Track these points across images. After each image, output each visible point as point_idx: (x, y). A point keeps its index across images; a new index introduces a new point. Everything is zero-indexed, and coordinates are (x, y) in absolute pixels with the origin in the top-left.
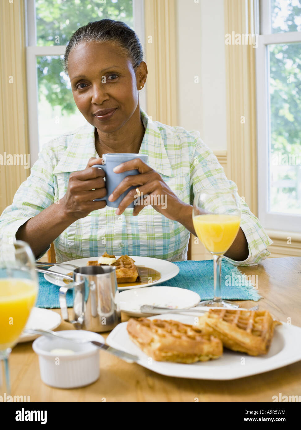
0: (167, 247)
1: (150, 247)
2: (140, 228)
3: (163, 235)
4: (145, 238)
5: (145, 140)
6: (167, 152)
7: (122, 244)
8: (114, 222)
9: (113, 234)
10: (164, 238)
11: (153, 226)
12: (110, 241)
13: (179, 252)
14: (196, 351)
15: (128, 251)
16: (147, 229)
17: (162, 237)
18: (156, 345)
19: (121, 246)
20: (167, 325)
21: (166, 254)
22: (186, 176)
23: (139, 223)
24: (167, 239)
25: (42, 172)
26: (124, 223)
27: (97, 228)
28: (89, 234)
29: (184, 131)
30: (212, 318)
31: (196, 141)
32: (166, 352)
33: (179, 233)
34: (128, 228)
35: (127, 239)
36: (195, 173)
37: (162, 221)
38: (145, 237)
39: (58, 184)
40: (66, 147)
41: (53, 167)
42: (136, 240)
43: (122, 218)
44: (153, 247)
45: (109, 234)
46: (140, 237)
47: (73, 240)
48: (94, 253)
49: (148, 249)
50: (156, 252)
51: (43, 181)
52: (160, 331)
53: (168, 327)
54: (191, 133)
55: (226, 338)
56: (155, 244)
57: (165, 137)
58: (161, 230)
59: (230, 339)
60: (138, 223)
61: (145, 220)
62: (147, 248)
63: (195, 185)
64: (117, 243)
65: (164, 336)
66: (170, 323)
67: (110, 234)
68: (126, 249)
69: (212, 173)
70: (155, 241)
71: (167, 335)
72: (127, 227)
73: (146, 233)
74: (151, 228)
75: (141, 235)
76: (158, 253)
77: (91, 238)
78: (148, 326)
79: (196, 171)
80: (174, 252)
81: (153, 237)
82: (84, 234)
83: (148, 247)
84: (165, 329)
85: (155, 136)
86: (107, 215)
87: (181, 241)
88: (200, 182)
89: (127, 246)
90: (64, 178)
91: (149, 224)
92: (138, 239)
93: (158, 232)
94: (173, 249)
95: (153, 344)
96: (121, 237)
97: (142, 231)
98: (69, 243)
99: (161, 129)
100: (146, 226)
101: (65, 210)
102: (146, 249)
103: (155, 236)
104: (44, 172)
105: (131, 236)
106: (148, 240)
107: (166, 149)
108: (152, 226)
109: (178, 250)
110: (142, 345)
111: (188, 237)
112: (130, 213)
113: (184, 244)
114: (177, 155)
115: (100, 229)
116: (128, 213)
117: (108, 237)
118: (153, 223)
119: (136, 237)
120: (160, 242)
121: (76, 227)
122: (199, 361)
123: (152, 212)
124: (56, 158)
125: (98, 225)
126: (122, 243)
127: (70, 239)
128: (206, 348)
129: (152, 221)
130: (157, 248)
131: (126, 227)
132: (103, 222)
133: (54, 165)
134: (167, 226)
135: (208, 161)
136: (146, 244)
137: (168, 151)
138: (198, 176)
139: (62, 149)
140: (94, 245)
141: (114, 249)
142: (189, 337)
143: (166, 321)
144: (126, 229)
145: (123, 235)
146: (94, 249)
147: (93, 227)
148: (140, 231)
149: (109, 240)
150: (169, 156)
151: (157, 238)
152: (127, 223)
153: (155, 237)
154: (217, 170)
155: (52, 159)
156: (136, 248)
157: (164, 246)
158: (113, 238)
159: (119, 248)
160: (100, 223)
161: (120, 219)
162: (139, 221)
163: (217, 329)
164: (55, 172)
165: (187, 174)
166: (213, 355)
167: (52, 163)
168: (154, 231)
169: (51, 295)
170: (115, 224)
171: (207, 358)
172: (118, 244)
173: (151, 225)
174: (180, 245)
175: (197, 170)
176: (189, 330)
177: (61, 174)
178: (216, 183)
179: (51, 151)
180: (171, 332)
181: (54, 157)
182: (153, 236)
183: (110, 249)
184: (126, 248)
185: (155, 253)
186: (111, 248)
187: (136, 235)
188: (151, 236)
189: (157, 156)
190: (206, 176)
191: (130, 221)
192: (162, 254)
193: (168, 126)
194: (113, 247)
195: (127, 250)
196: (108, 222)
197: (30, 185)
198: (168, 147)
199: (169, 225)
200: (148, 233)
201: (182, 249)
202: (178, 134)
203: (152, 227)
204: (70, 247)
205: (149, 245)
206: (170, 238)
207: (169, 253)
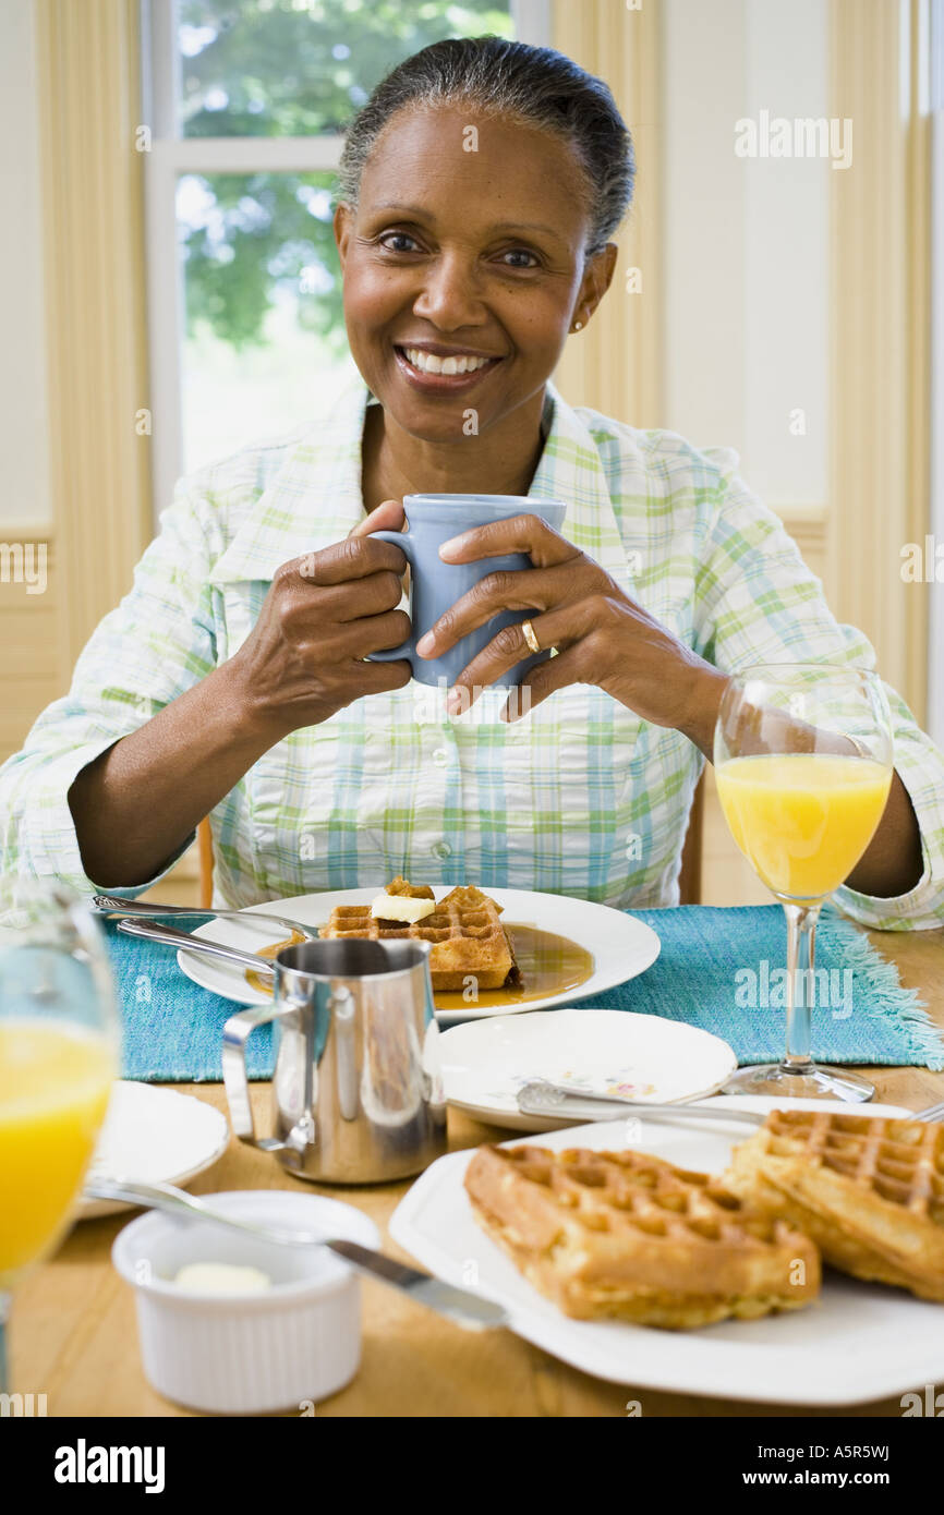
0: (602, 862)
1: (542, 858)
2: (508, 790)
3: (592, 818)
4: (527, 827)
5: (544, 476)
6: (620, 524)
7: (446, 847)
8: (419, 767)
9: (413, 810)
10: (595, 828)
11: (555, 786)
12: (403, 834)
13: (646, 877)
14: (721, 1283)
15: (466, 870)
16: (533, 793)
17: (588, 823)
18: (573, 1260)
19: (442, 853)
20: (613, 1173)
21: (600, 884)
22: (679, 608)
23: (507, 773)
24: (606, 832)
25: (174, 578)
26: (455, 773)
27: (357, 785)
28: (330, 806)
29: (685, 446)
30: (784, 1154)
31: (722, 484)
32: (610, 1289)
33: (646, 810)
34: (468, 790)
35: (464, 827)
36: (722, 601)
37: (589, 768)
38: (525, 823)
39: (227, 620)
40: (259, 491)
41: (212, 562)
42: (494, 835)
43: (445, 753)
44: (554, 859)
45: (397, 807)
46: (508, 822)
47: (273, 826)
48: (343, 874)
49: (535, 866)
50: (564, 876)
51: (176, 611)
52: (589, 1200)
53: (621, 1185)
54: (707, 453)
55: (833, 1233)
56: (561, 849)
57: (615, 469)
58: (584, 800)
59: (847, 1237)
60: (501, 773)
61: (527, 764)
62: (533, 863)
63: (724, 643)
64: (429, 841)
65: (601, 1227)
66: (625, 1164)
67: (404, 807)
68: (456, 862)
69: (782, 600)
70: (561, 839)
71: (616, 1218)
72: (463, 785)
73: (530, 808)
74: (549, 791)
75: (513, 814)
76: (570, 880)
77: (335, 820)
78: (545, 1181)
79: (722, 594)
80: (629, 879)
81: (554, 825)
82: (313, 804)
83: (536, 857)
84: (608, 1192)
85: (579, 462)
86: (393, 742)
87: (654, 838)
88: (741, 632)
89: (460, 853)
90: (248, 600)
91: (541, 776)
92: (501, 828)
93: (574, 808)
94: (627, 869)
95: (558, 1252)
96: (442, 819)
97: (517, 801)
98: (257, 833)
99: (601, 437)
100: (532, 783)
101: (244, 701)
102: (531, 865)
103: (561, 820)
104: (178, 580)
105: (476, 819)
106: (535, 832)
107: (618, 511)
108: (552, 783)
109: (644, 871)
110: (522, 1252)
111: (679, 826)
112: (474, 737)
113: (666, 849)
114: (655, 534)
115: (367, 787)
116: (470, 737)
117: (396, 821)
118: (555, 776)
119: (493, 821)
120: (577, 844)
121: (286, 778)
122: (733, 1318)
123: (555, 734)
124: (224, 529)
125: (361, 773)
126: (446, 841)
127: (262, 821)
128: (758, 1270)
129: (552, 769)
130: (567, 864)
131: (460, 788)
132: (380, 766)
133: (215, 554)
134: (605, 788)
135: (766, 557)
136: (530, 847)
137: (625, 518)
138: (732, 612)
139: (246, 499)
140: (343, 845)
141: (413, 863)
142: (695, 1227)
143: (609, 1158)
144: (460, 794)
145: (448, 812)
146: (343, 861)
147: (342, 781)
148: (508, 801)
149: (399, 830)
150: (626, 538)
151: (566, 827)
152: (464, 770)
153: (564, 823)
154: (799, 588)
155: (207, 533)
156: (494, 860)
157: (594, 856)
158: (412, 824)
159: (435, 858)
160: (367, 767)
161: (441, 757)
162: (507, 765)
163: (802, 1199)
164: (216, 578)
165: (683, 602)
166: (784, 1297)
167: (207, 545)
168: (560, 804)
169: (201, 1031)
170: (420, 774)
171: (763, 1308)
172: (430, 845)
173: (549, 781)
174: (652, 853)
175: (727, 589)
176: (694, 1194)
177: (240, 584)
178: (800, 638)
179: (204, 504)
180: (627, 1207)
181: (215, 525)
182: (554, 819)
183: (402, 862)
184: (457, 860)
185: (561, 879)
186: (405, 858)
187: (493, 816)
188: (548, 819)
189: (584, 535)
190: (762, 611)
191: (475, 766)
192: (585, 883)
193: (627, 426)
194: (413, 856)
195: (460, 866)
196: (396, 766)
197: (131, 627)
198: (624, 504)
199: (612, 783)
200: (537, 809)
201: (657, 865)
202: (659, 456)
203: (553, 789)
204: (260, 848)
205: (539, 851)
206: (614, 831)
207: (610, 880)
